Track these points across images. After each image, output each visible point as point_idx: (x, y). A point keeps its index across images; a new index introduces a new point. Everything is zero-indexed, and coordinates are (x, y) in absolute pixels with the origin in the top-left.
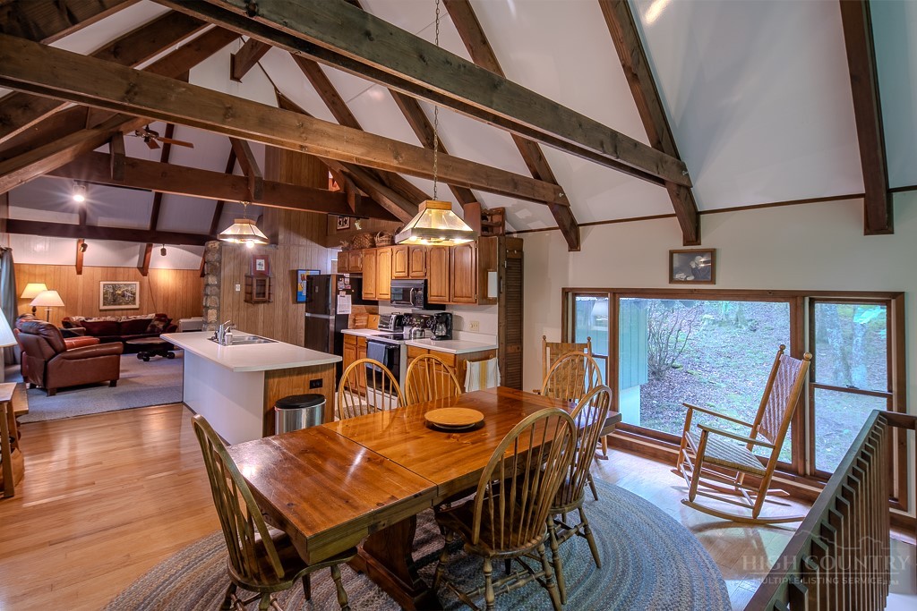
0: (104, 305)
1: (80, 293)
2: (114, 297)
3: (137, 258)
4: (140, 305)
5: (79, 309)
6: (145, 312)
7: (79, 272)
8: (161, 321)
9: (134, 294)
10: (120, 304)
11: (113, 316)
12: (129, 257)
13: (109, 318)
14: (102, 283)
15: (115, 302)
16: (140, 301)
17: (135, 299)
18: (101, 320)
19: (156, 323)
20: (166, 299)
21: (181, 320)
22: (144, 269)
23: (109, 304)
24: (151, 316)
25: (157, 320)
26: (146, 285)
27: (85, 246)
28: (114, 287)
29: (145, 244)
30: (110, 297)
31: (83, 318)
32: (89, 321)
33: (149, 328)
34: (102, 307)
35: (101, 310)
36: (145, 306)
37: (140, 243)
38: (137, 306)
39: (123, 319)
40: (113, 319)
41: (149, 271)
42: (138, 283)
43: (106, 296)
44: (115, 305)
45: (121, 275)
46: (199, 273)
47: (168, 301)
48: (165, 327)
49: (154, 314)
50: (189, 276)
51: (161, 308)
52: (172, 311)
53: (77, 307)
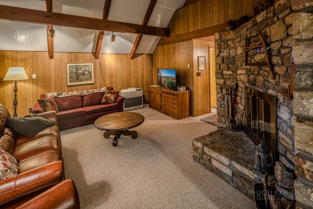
0: (70, 82)
1: (53, 74)
2: (77, 76)
3: (91, 45)
4: (95, 80)
5: (53, 86)
6: (98, 86)
7: (51, 57)
8: (111, 93)
9: (91, 73)
10: (81, 81)
11: (77, 90)
12: (86, 45)
13: (75, 93)
14: (68, 65)
15: (78, 79)
16: (95, 78)
17: (91, 76)
18: (69, 95)
19: (109, 95)
21: (122, 91)
22: (96, 54)
23: (74, 81)
24: (104, 89)
25: (108, 93)
26: (98, 66)
27: (52, 31)
28: (77, 68)
29: (99, 32)
30: (75, 76)
31: (55, 94)
32: (60, 96)
33: (104, 100)
34: (69, 84)
35: (68, 86)
36: (98, 82)
37: (94, 31)
38: (93, 82)
39: (85, 92)
40: (78, 94)
41: (100, 56)
42: (92, 64)
43: (71, 75)
44: (78, 81)
45: (81, 59)
46: (130, 57)
47: (112, 77)
48: (116, 99)
49: (105, 88)
50: (124, 58)
51: (108, 82)
52: (116, 85)
53: (51, 85)
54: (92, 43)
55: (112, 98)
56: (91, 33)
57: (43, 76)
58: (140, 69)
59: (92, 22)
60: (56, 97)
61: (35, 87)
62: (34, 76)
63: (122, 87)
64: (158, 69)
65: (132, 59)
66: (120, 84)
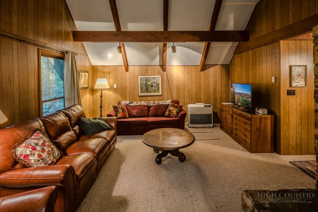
0: (141, 93)
1: (128, 84)
2: (147, 87)
3: (158, 58)
4: (162, 92)
6: (165, 98)
7: (127, 70)
8: (175, 107)
9: (158, 85)
10: (150, 92)
11: (146, 101)
12: (153, 58)
13: (143, 103)
14: (139, 77)
15: (147, 90)
16: (162, 90)
17: (159, 88)
18: (138, 104)
19: (172, 108)
20: (178, 89)
21: (190, 106)
22: (163, 66)
23: (144, 92)
24: (169, 102)
25: (172, 106)
26: (165, 78)
27: (119, 48)
28: (147, 80)
29: (162, 44)
30: (144, 87)
31: (128, 102)
32: (131, 105)
33: (167, 113)
35: (140, 96)
36: (165, 94)
37: (158, 43)
38: (160, 93)
39: (151, 103)
40: (146, 104)
41: (167, 68)
42: (160, 77)
43: (142, 86)
44: (147, 92)
45: (150, 71)
46: (199, 68)
47: (179, 90)
48: (178, 113)
49: (170, 100)
50: (193, 70)
51: (175, 95)
52: (183, 98)
53: (126, 94)
54: (158, 56)
55: (175, 111)
56: (156, 47)
57: (121, 86)
58: (212, 83)
59: (152, 35)
60: (128, 105)
61: (116, 95)
62: (115, 86)
63: (190, 101)
64: (232, 83)
65: (201, 71)
66: (188, 98)
